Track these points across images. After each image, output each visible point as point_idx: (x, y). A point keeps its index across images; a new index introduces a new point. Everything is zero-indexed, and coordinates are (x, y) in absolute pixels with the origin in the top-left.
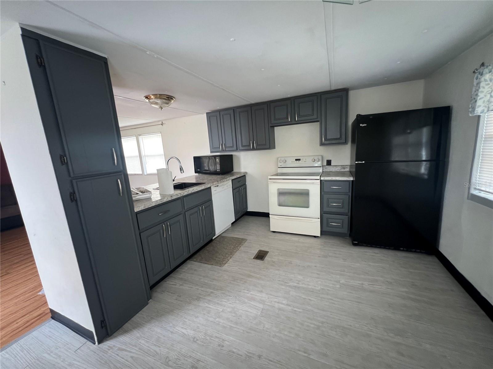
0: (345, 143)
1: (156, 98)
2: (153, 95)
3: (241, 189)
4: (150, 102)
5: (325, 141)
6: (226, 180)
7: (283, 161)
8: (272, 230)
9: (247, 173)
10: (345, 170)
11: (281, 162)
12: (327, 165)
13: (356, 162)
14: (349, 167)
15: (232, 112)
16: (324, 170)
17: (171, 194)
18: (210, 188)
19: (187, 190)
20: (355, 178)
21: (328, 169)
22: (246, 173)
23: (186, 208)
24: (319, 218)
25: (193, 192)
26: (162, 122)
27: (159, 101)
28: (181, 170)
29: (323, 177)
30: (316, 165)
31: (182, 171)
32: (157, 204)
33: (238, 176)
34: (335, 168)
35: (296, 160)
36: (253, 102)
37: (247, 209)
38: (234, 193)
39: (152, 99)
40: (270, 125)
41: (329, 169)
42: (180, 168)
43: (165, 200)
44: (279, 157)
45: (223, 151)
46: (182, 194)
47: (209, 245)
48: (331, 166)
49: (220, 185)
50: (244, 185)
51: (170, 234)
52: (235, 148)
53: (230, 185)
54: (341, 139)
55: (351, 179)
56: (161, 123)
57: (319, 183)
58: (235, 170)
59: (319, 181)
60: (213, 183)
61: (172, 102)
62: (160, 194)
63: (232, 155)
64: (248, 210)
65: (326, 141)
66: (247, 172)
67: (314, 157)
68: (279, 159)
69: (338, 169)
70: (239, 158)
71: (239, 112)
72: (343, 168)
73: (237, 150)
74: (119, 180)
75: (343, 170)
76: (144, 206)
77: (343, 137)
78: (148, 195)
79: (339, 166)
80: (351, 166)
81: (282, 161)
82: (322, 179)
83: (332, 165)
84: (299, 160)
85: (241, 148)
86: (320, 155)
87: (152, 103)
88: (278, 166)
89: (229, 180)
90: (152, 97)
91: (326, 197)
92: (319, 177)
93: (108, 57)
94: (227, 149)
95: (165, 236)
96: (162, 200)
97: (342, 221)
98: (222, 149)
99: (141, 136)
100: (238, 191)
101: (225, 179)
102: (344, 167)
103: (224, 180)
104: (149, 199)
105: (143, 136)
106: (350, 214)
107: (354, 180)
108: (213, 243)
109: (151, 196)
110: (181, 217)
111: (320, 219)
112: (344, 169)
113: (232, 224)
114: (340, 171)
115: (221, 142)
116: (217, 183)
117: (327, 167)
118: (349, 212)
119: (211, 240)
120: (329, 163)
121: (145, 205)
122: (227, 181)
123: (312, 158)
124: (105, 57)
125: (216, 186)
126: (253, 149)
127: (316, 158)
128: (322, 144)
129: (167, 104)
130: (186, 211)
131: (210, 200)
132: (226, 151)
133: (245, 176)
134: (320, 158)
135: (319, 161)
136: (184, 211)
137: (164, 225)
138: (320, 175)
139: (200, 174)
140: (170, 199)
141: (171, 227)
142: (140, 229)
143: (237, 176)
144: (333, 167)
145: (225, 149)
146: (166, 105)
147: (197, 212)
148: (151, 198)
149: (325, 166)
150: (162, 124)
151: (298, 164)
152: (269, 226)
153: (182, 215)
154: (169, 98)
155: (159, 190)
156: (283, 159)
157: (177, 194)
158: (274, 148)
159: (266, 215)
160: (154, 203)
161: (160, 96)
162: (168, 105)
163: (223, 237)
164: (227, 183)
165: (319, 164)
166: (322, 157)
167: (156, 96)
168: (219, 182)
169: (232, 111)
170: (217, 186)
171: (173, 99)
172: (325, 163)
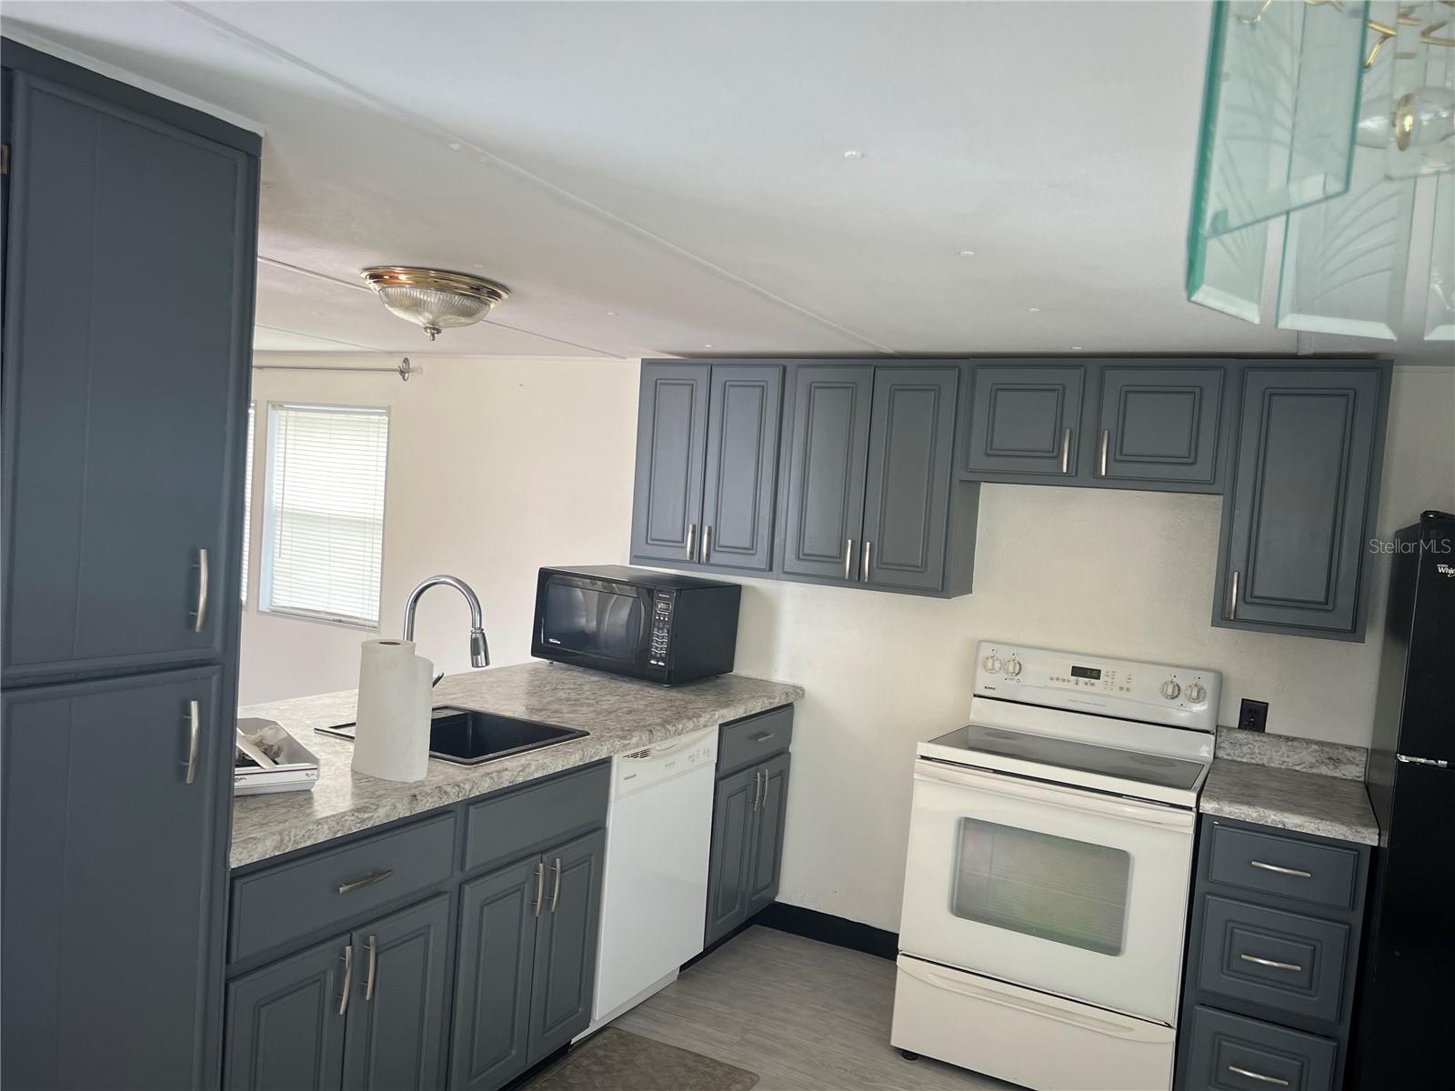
0: (1354, 632)
1: (417, 284)
2: (410, 269)
3: (763, 776)
4: (387, 295)
5: (1240, 602)
6: (690, 725)
7: (1003, 666)
8: (898, 1040)
9: (802, 689)
10: (1337, 774)
11: (992, 671)
12: (1239, 727)
13: (1404, 759)
14: (1361, 758)
15: (772, 377)
16: (1221, 754)
17: (412, 780)
18: (606, 763)
19: (493, 766)
20: (1391, 841)
21: (1245, 750)
22: (799, 692)
23: (468, 866)
24: (1169, 1026)
25: (520, 780)
26: (406, 361)
27: (432, 298)
28: (475, 651)
29: (1212, 797)
30: (1181, 717)
31: (481, 658)
32: (339, 835)
33: (757, 706)
34: (1284, 748)
35: (1077, 672)
36: (887, 348)
37: (776, 893)
38: (723, 798)
39: (401, 285)
40: (960, 474)
41: (1250, 748)
42: (474, 643)
43: (380, 816)
44: (983, 641)
45: (696, 558)
46: (467, 787)
47: (548, 1076)
48: (1265, 739)
49: (656, 747)
50: (779, 757)
51: (368, 997)
52: (760, 559)
53: (707, 752)
54: (1330, 607)
55: (1370, 837)
56: (398, 363)
57: (1191, 831)
58: (744, 666)
59: (1190, 818)
60: (623, 738)
61: (492, 306)
62: (354, 772)
63: (738, 588)
64: (779, 899)
65: (1247, 607)
66: (805, 687)
67: (1175, 671)
68: (986, 651)
69: (1301, 760)
70: (770, 608)
71: (812, 388)
72: (1330, 759)
73: (771, 569)
74: (194, 705)
75: (1324, 770)
76: (277, 838)
77: (1345, 600)
78: (301, 776)
79: (1309, 742)
80: (1374, 754)
81: (997, 665)
82: (1208, 807)
83: (1267, 730)
84: (1093, 674)
85: (791, 562)
86: (1213, 671)
87: (394, 302)
88: (973, 686)
89: (705, 726)
90: (403, 278)
91: (1218, 909)
92: (1194, 795)
93: (266, 134)
94: (716, 558)
95: (342, 1011)
96: (366, 816)
97: (1299, 1064)
98: (692, 553)
99: (284, 413)
100: (744, 789)
101: (690, 719)
102: (1334, 753)
103: (680, 727)
104: (300, 797)
105: (292, 413)
106: (1344, 1031)
107: (1384, 845)
108: (567, 1068)
109: (313, 783)
110: (441, 907)
111: (1173, 1033)
112: (1336, 767)
113: (683, 968)
114: (1314, 771)
115: (694, 518)
116: (645, 736)
117: (1242, 736)
118: (1340, 1019)
119: (564, 1051)
120: (1254, 716)
121: (280, 833)
122: (695, 729)
123: (1165, 675)
124: (254, 134)
125: (635, 756)
126: (856, 580)
127: (1184, 679)
128: (1223, 617)
129: (468, 313)
130: (467, 881)
131: (596, 829)
132: (712, 565)
133: (788, 707)
134: (1208, 682)
135: (1198, 699)
136: (458, 876)
137: (348, 949)
138: (1198, 783)
139: (555, 663)
140: (403, 811)
141: (380, 957)
142: (233, 960)
143: (750, 705)
144: (1274, 741)
145: (708, 555)
146: (463, 320)
147: (519, 889)
148: (309, 791)
149: (1230, 729)
150: (402, 372)
151: (1082, 695)
152: (884, 1011)
153: (448, 896)
154: (483, 290)
155: (351, 746)
156: (1004, 653)
157: (439, 788)
158: (967, 589)
159: (881, 945)
160: (326, 827)
161: (441, 279)
162: (469, 321)
163: (627, 1040)
164: (695, 742)
165: (1199, 711)
166: (1221, 681)
167: (423, 276)
168: (658, 734)
169: (777, 372)
170: (645, 754)
171: (500, 296)
172: (1233, 718)
